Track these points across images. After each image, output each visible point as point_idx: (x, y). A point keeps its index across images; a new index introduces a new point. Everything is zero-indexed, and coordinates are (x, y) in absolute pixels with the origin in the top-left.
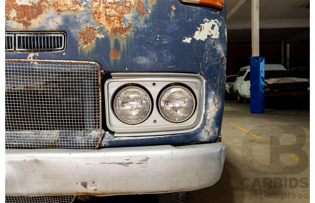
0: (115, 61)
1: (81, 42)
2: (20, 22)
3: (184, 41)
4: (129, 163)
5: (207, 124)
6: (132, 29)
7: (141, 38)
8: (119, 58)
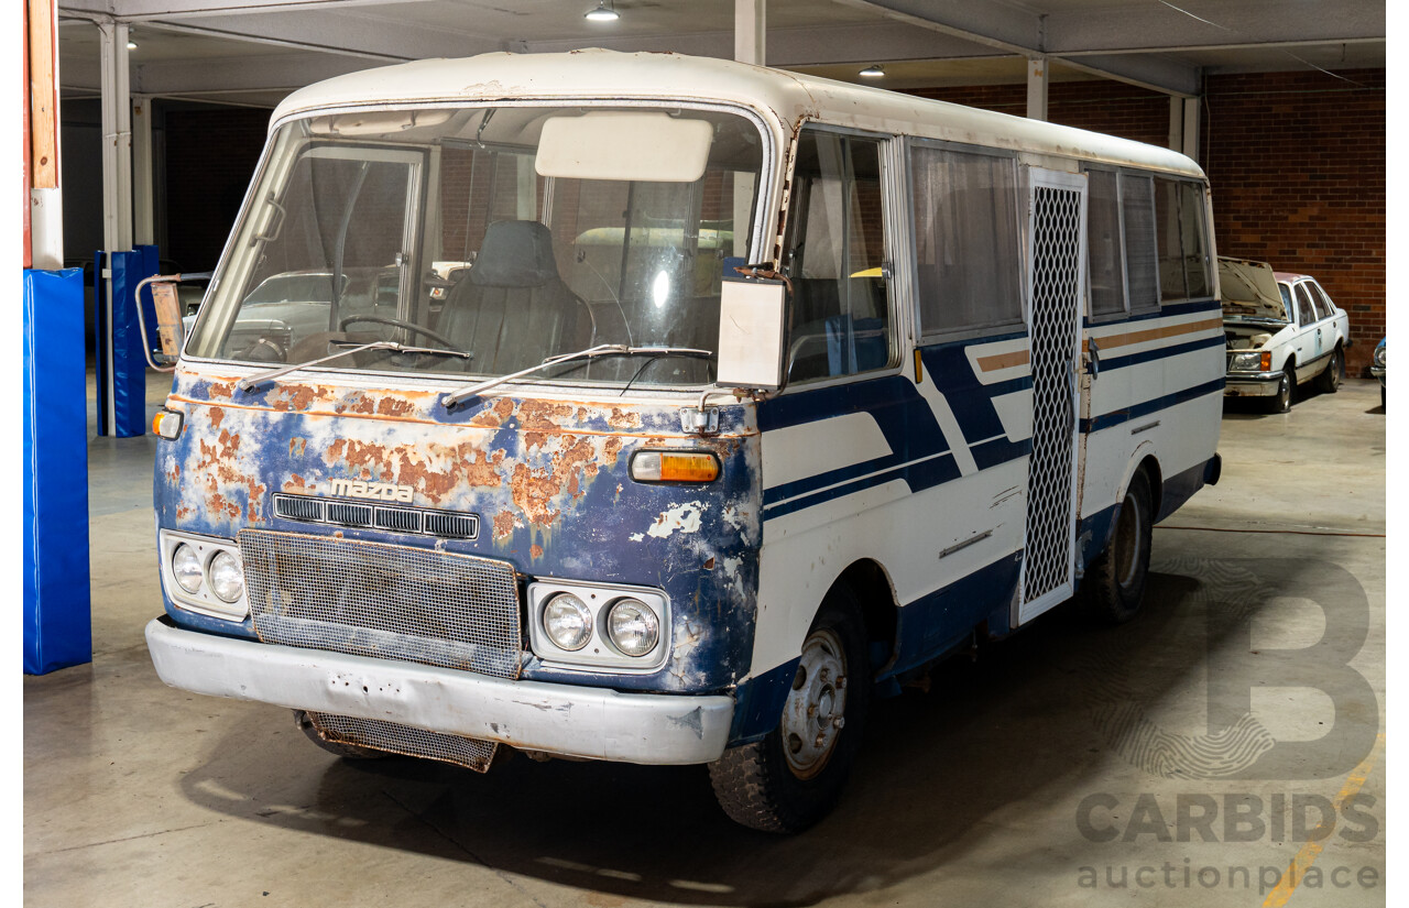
0: (537, 561)
1: (496, 530)
2: (428, 496)
3: (632, 539)
4: (546, 707)
5: (674, 665)
6: (559, 518)
7: (571, 531)
8: (542, 557)
